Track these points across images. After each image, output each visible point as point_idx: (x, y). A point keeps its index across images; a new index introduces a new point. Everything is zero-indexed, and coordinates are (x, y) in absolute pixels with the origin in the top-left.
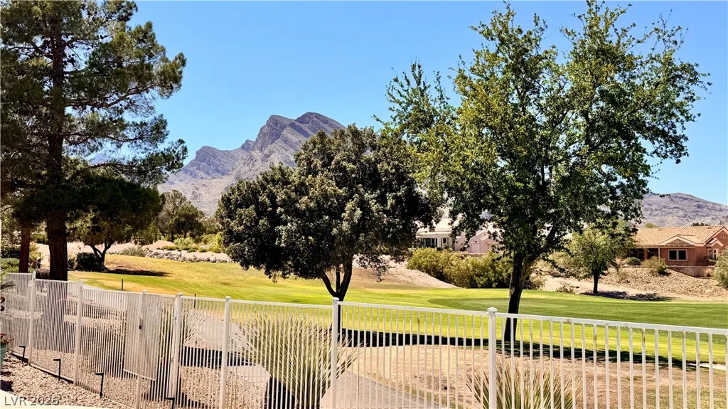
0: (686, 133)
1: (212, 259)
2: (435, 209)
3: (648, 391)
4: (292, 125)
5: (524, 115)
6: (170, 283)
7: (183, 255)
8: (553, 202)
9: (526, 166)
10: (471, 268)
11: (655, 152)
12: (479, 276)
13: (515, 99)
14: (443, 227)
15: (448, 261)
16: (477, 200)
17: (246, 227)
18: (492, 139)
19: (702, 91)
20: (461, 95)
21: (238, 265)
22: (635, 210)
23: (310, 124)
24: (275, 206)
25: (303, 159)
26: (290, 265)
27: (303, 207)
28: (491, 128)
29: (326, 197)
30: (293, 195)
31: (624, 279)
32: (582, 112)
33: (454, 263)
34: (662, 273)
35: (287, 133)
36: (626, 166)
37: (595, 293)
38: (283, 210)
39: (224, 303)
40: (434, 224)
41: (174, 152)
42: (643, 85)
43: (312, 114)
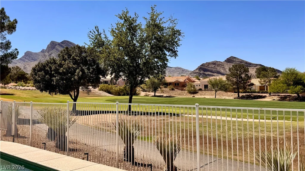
0: (177, 50)
1: (31, 89)
2: (106, 72)
3: (167, 123)
4: (59, 44)
5: (132, 43)
6: (15, 97)
7: (20, 88)
8: (141, 70)
9: (133, 59)
10: (119, 90)
11: (169, 55)
12: (121, 92)
13: (129, 38)
14: (109, 77)
15: (112, 88)
16: (119, 69)
17: (41, 78)
18: (123, 50)
19: (182, 38)
20: (112, 37)
21: (39, 91)
22: (164, 72)
23: (65, 44)
24: (51, 71)
25: (61, 56)
26: (57, 90)
27: (61, 71)
28: (122, 47)
29: (69, 68)
30: (58, 67)
31: (163, 92)
32: (149, 43)
33: (114, 88)
34: (173, 89)
35: (57, 47)
36: (161, 59)
37: (155, 96)
38: (54, 72)
39: (30, 104)
40: (106, 77)
41: (14, 53)
42: (166, 36)
43: (66, 41)
